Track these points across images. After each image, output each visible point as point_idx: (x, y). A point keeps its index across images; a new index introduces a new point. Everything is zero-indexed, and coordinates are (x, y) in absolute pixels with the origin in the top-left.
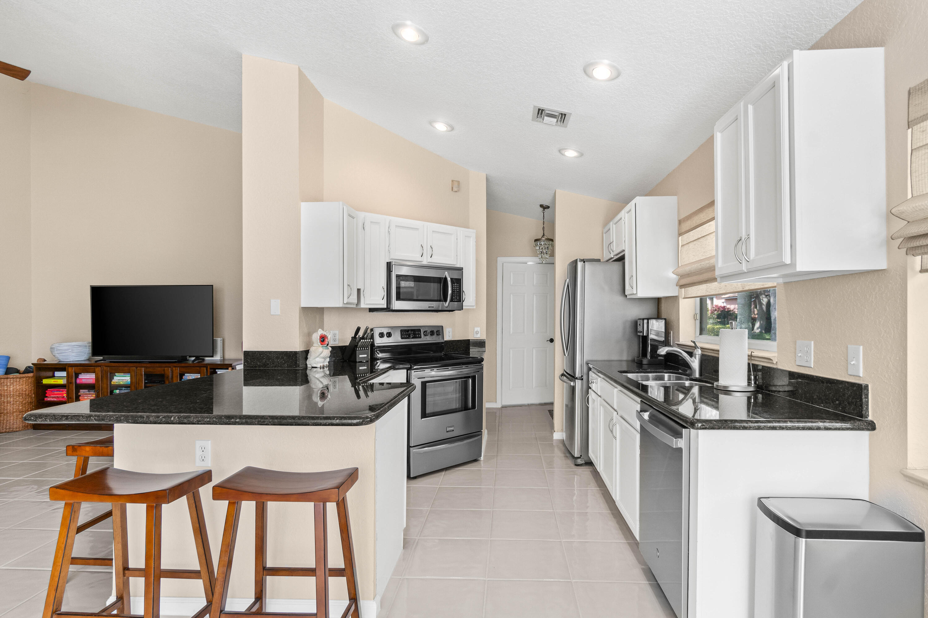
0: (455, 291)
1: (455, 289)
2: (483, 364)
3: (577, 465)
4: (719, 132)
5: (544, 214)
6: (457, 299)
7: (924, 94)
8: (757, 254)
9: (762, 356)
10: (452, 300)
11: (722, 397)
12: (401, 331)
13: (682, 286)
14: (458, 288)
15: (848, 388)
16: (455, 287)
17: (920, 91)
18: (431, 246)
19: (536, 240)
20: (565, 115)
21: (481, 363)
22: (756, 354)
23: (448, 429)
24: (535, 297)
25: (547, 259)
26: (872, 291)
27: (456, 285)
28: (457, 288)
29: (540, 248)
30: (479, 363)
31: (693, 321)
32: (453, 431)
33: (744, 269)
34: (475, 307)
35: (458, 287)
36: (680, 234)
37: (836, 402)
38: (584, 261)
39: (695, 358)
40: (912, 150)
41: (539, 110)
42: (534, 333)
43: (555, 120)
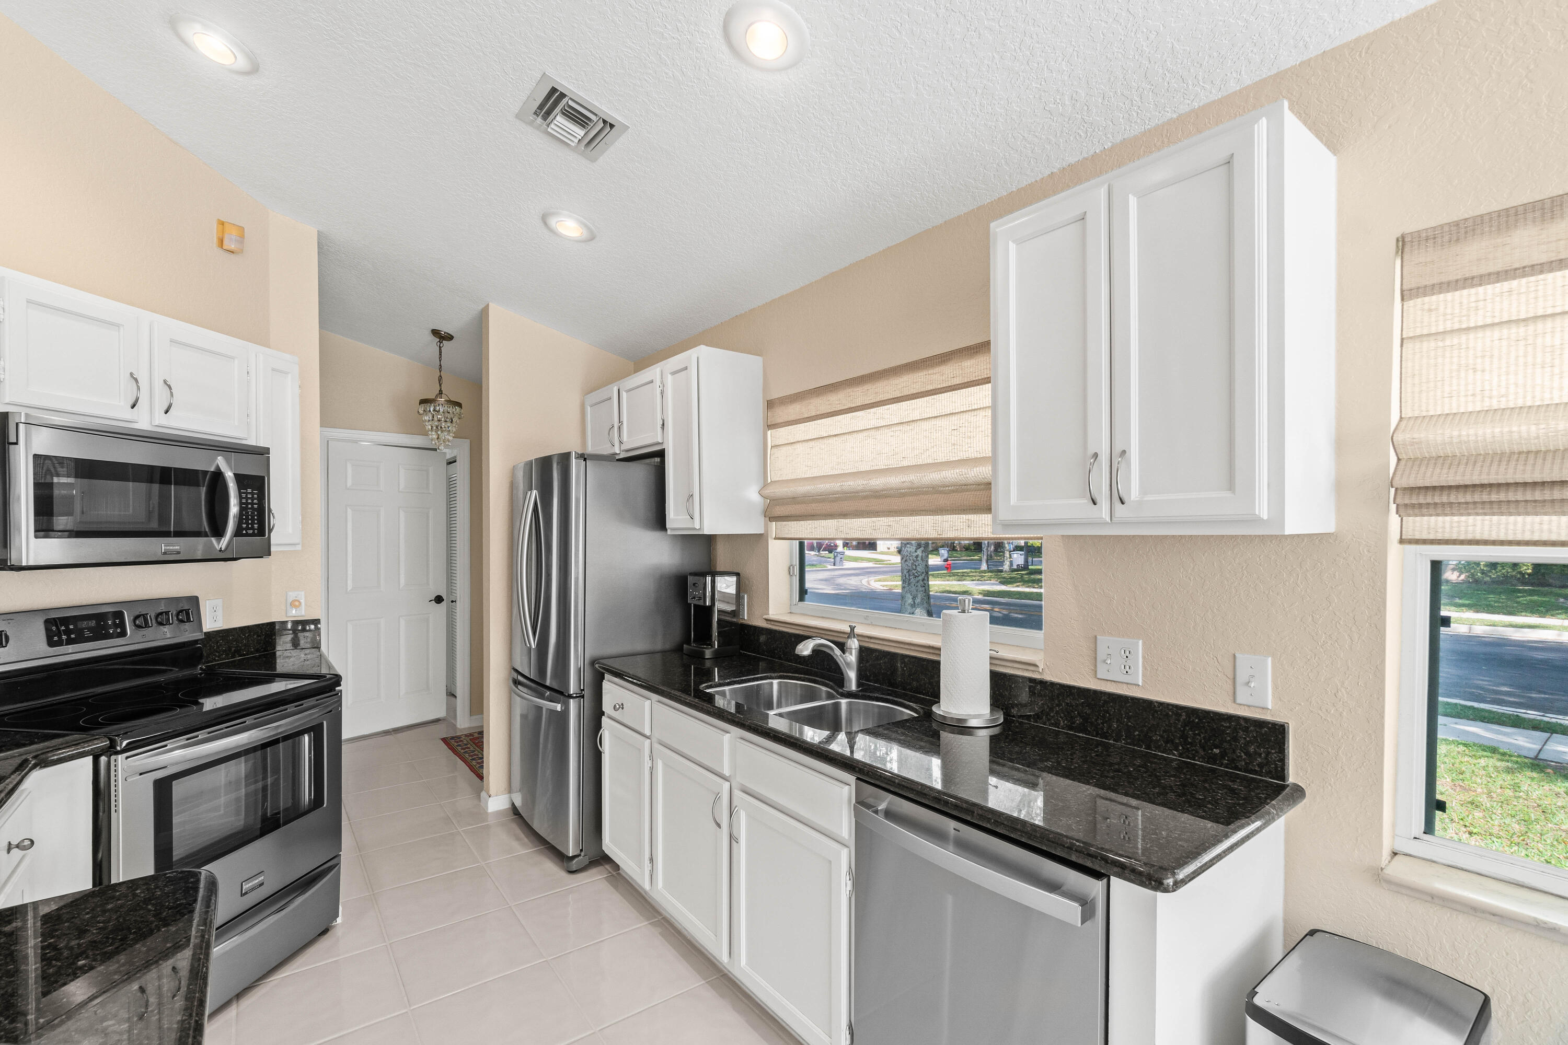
0: (246, 508)
1: (247, 504)
2: (341, 691)
3: (572, 872)
4: (1013, 242)
5: (440, 349)
6: (253, 528)
7: (1440, 248)
8: (1144, 491)
9: (1013, 659)
10: (238, 533)
11: (945, 736)
12: (48, 622)
13: (773, 519)
14: (255, 501)
15: (1246, 730)
16: (247, 498)
17: (1431, 241)
18: (165, 382)
19: (423, 402)
20: (612, 126)
21: (335, 690)
22: (1004, 653)
23: (247, 886)
24: (402, 514)
25: (449, 441)
26: (1294, 567)
27: (250, 493)
28: (253, 499)
29: (435, 419)
30: (330, 691)
31: (788, 576)
32: (262, 884)
33: (1106, 515)
34: (299, 548)
35: (256, 496)
36: (771, 426)
37: (1212, 750)
38: (583, 457)
39: (851, 654)
40: (1402, 340)
41: (554, 90)
42: (401, 586)
43: (579, 132)
